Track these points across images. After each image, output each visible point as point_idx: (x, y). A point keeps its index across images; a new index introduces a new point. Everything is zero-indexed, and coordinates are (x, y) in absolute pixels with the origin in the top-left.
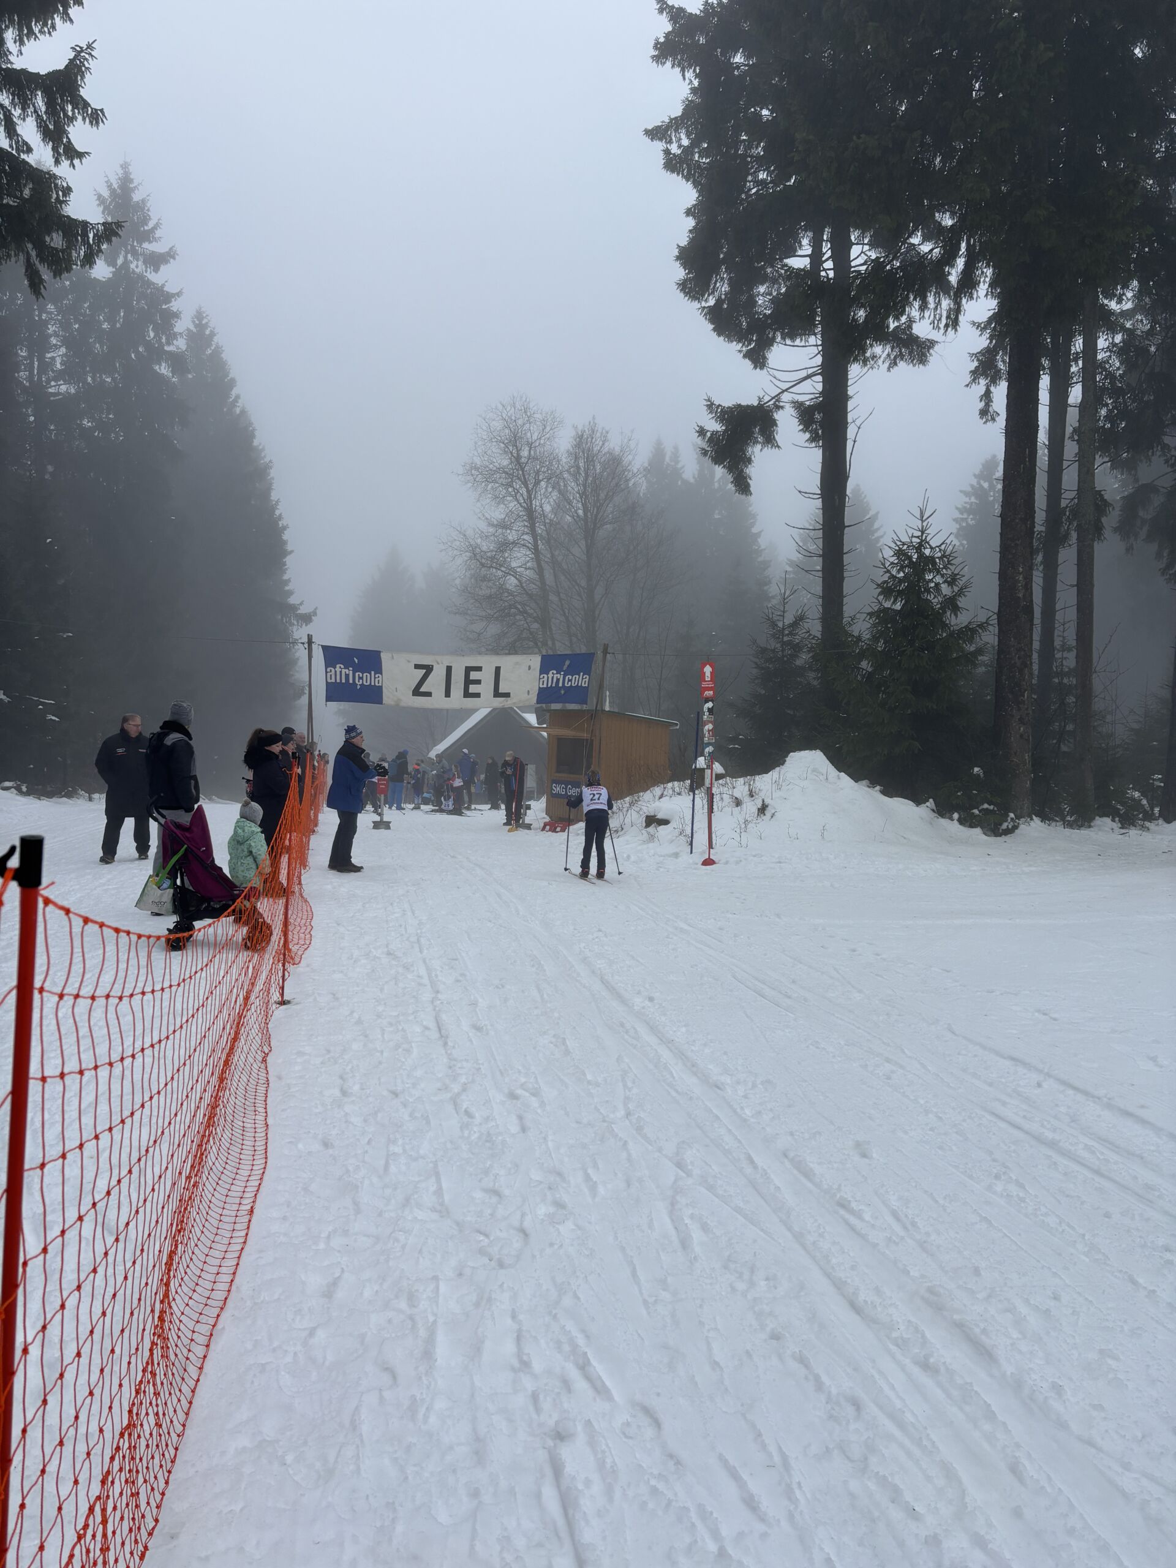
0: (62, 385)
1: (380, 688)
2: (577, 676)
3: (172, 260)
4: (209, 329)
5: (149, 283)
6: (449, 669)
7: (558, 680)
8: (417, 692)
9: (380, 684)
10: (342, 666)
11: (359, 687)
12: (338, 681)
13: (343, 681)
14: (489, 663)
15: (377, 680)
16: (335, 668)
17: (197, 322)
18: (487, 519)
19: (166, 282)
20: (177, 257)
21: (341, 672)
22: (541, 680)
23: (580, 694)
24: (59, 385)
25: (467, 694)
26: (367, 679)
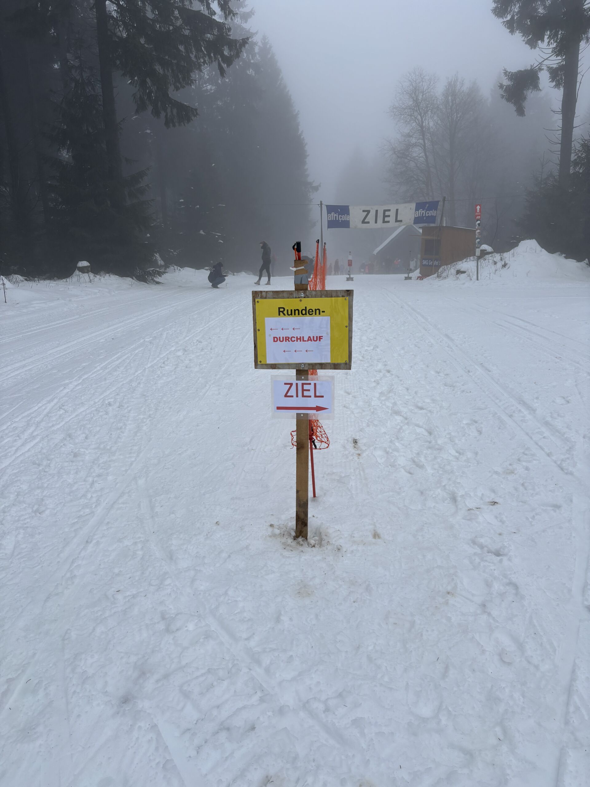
0: (208, 86)
1: (349, 221)
2: (431, 211)
3: (253, 16)
4: (269, 45)
5: (243, 29)
6: (377, 211)
7: (423, 213)
8: (363, 222)
9: (349, 220)
10: (334, 213)
11: (340, 221)
12: (332, 219)
13: (334, 219)
14: (393, 208)
15: (347, 218)
16: (331, 214)
17: (263, 42)
18: (401, 133)
19: (251, 27)
20: (255, 14)
21: (333, 216)
22: (416, 214)
23: (432, 219)
24: (207, 86)
25: (384, 222)
26: (344, 218)
